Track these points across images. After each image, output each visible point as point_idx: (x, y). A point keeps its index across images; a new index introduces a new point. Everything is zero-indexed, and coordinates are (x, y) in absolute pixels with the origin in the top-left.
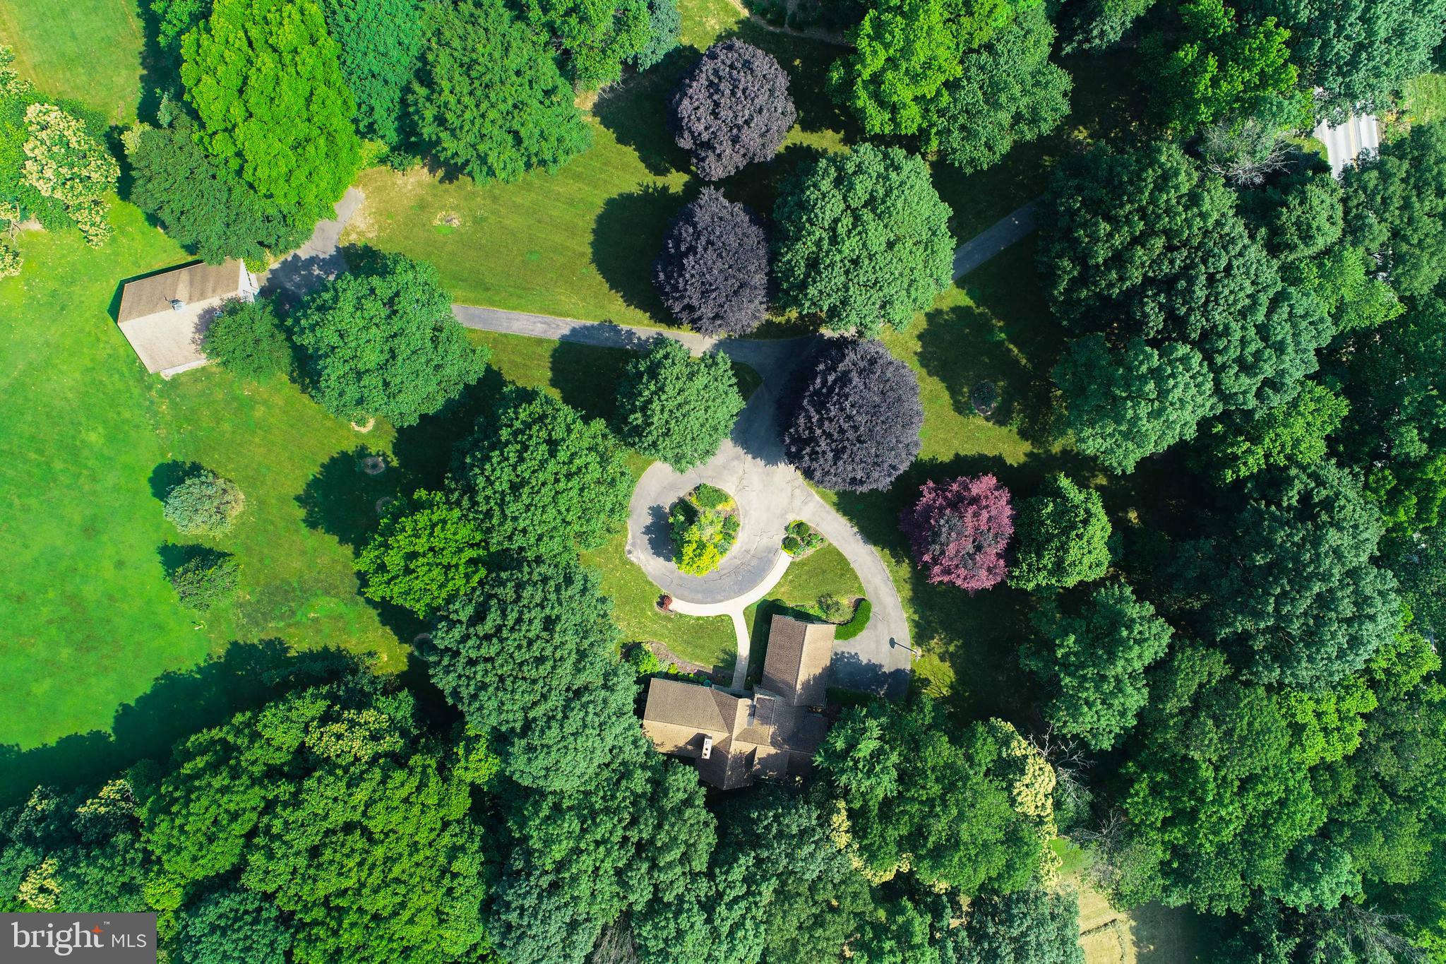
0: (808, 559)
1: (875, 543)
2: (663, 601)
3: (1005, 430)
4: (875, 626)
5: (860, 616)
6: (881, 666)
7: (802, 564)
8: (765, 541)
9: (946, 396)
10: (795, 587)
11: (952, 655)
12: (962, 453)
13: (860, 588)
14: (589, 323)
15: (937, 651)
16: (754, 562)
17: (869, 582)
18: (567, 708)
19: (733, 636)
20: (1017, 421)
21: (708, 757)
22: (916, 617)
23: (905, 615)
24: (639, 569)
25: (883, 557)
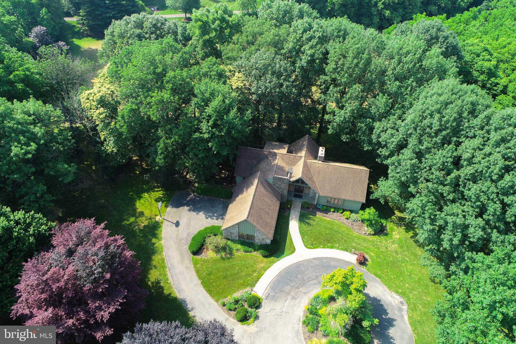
0: (239, 289)
1: (175, 299)
2: (363, 262)
4: (188, 235)
5: (200, 239)
6: (190, 210)
7: (244, 285)
8: (278, 306)
10: (252, 266)
11: (134, 215)
13: (195, 263)
15: (144, 218)
16: (288, 288)
17: (187, 268)
18: (459, 119)
19: (303, 234)
21: (321, 148)
22: (154, 240)
23: (162, 242)
24: (390, 288)
25: (170, 287)
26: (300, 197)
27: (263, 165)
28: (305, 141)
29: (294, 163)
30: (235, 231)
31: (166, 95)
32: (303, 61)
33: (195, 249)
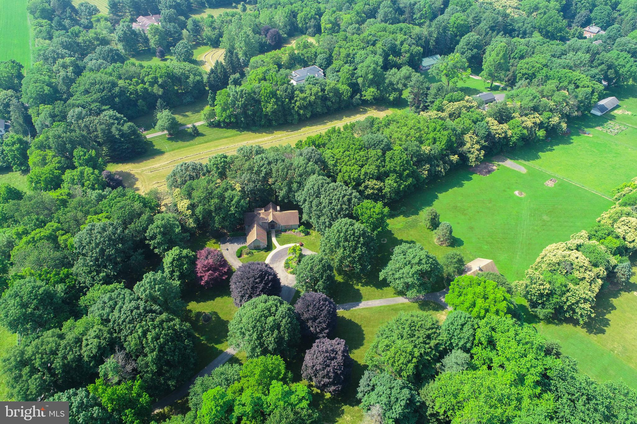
2: (302, 245)
3: (198, 311)
4: (234, 252)
5: (239, 252)
6: (230, 243)
9: (221, 316)
10: (261, 256)
12: (212, 301)
13: (240, 260)
14: (354, 308)
16: (277, 259)
17: (238, 262)
19: (278, 241)
20: (193, 314)
21: (278, 207)
25: (234, 269)
26: (274, 228)
27: (256, 219)
28: (271, 205)
29: (268, 215)
30: (252, 245)
31: (216, 201)
32: (263, 174)
33: (239, 255)
